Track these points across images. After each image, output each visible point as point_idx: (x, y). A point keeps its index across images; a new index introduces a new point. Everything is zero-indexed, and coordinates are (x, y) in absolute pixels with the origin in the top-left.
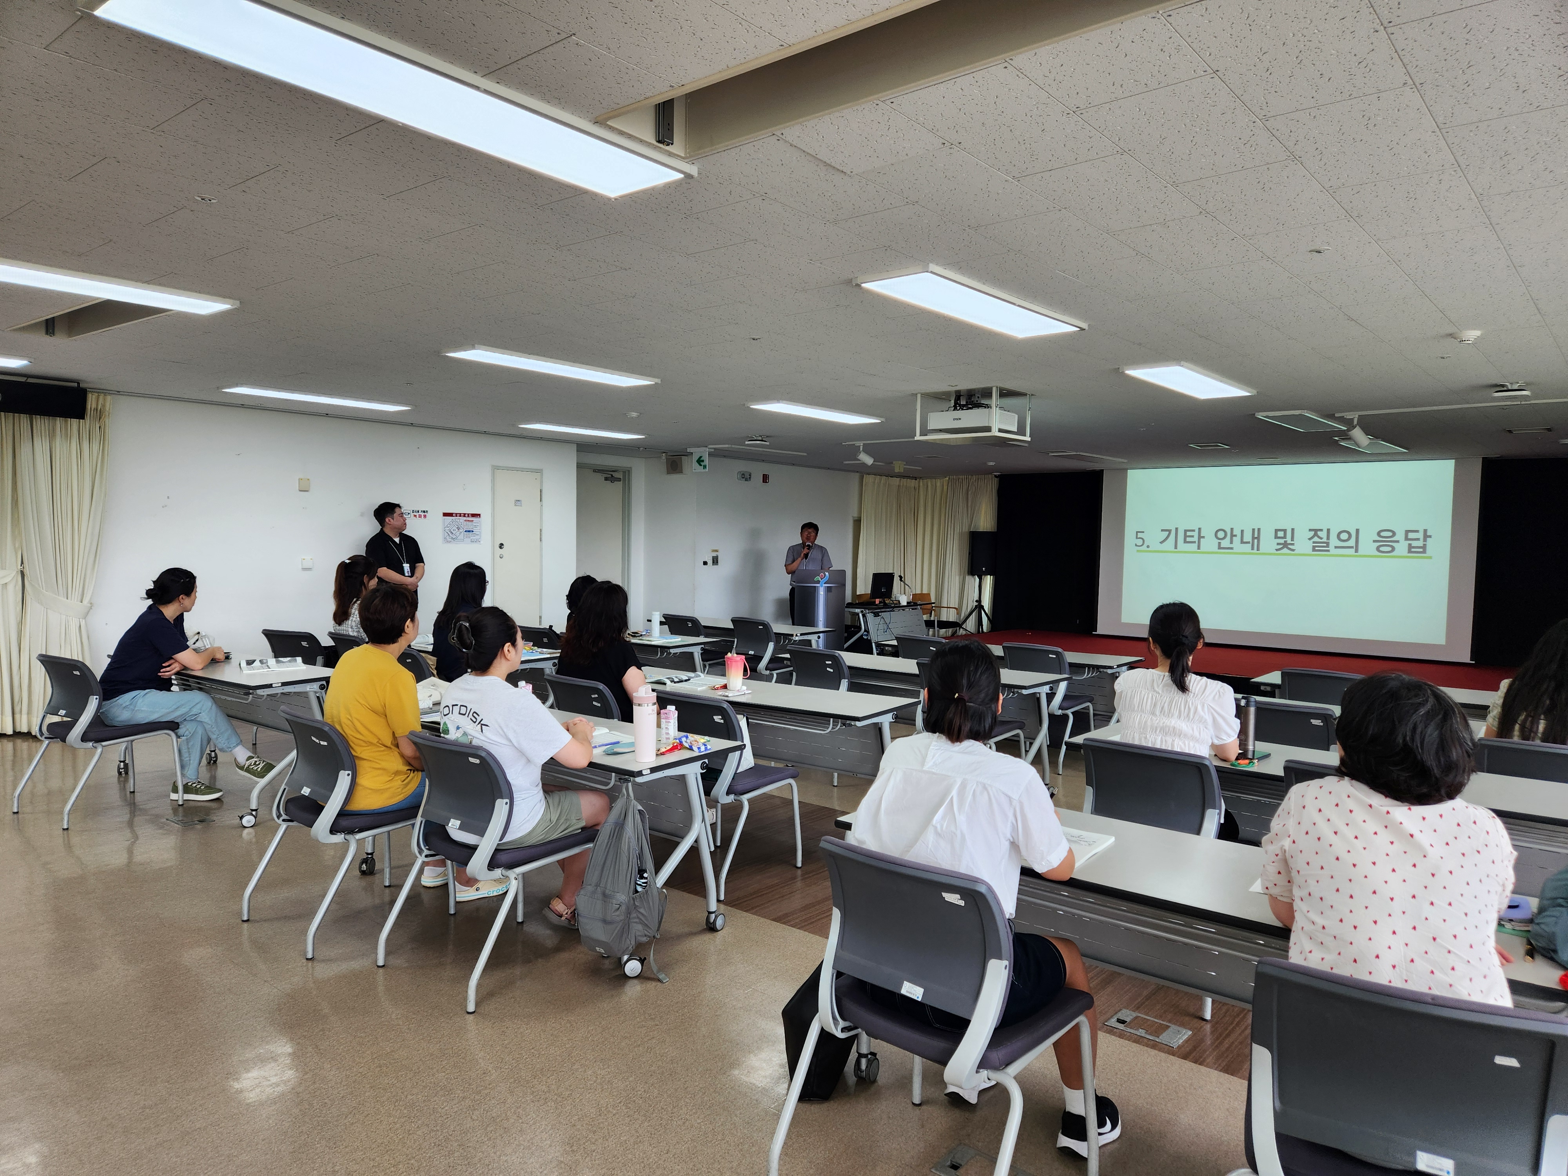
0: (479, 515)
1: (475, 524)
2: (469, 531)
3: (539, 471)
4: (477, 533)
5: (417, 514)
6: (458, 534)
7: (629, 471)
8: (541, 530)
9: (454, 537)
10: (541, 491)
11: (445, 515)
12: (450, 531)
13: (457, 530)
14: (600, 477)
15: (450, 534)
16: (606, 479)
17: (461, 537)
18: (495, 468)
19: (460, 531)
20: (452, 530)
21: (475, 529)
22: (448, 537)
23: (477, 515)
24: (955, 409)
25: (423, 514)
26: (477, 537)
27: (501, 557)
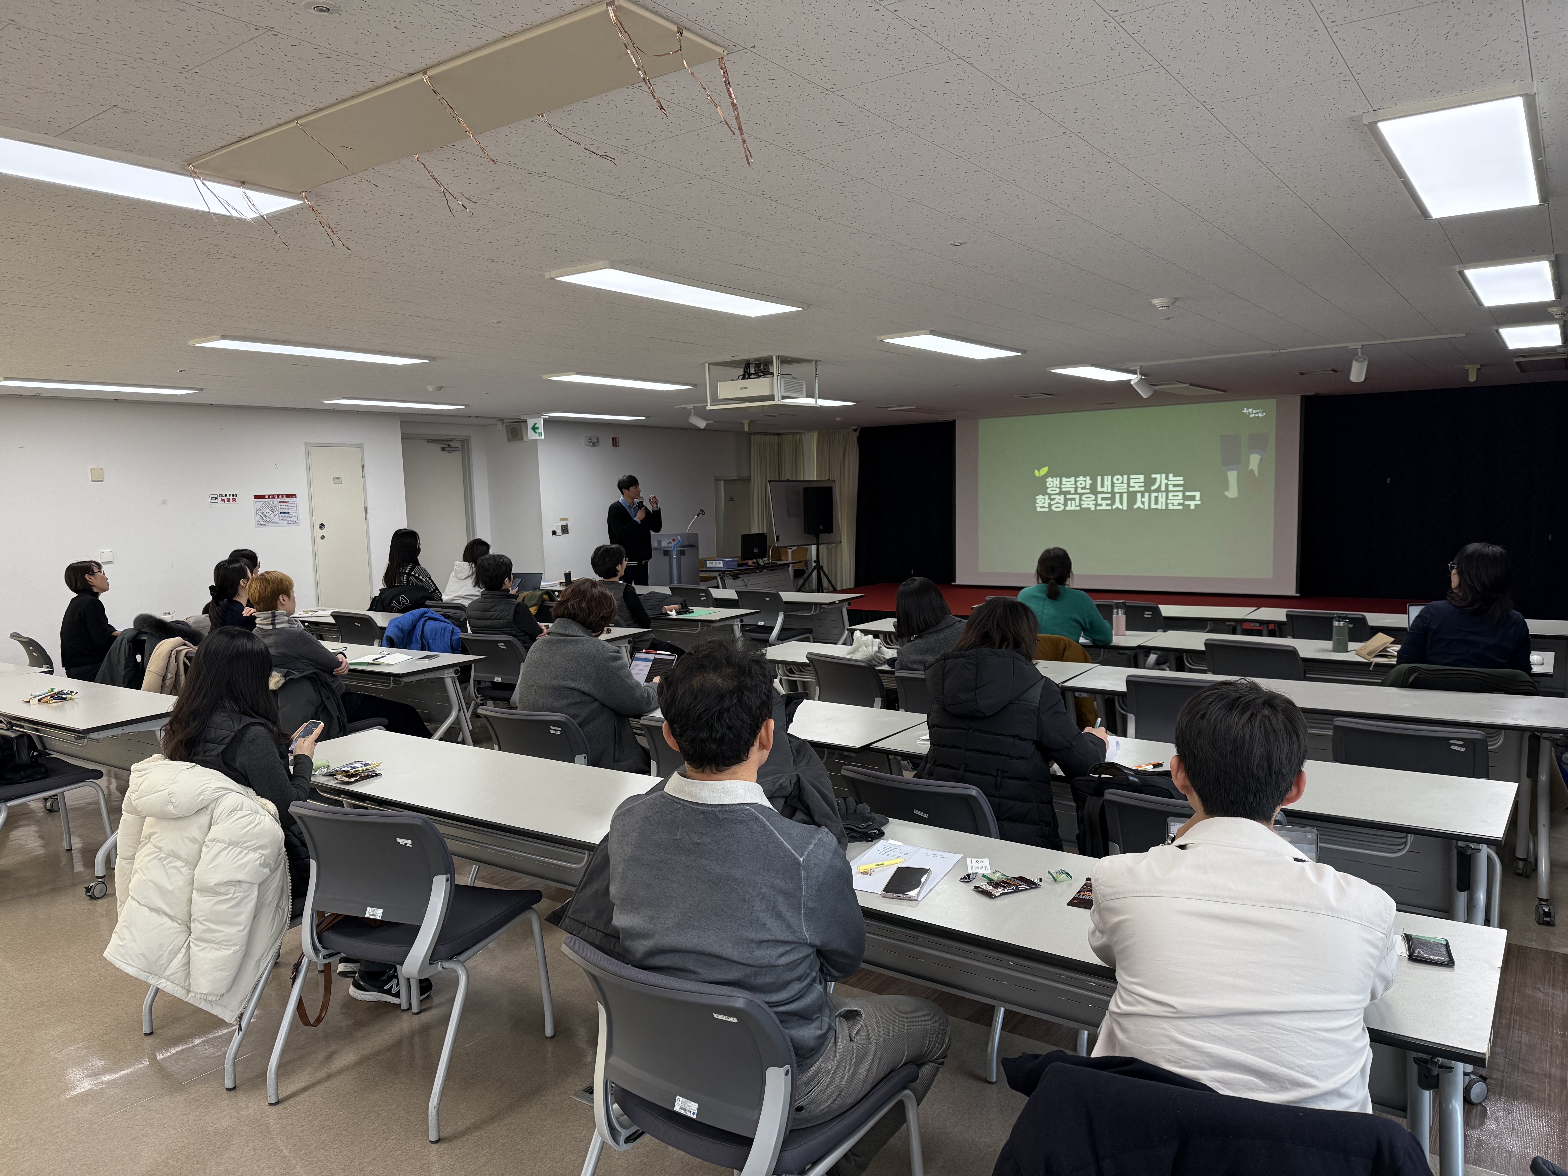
0: (295, 495)
1: (290, 505)
2: (284, 513)
3: (360, 446)
4: (294, 514)
5: (225, 498)
6: (272, 516)
7: (467, 440)
8: (366, 508)
9: (268, 520)
10: (363, 467)
11: (256, 497)
12: (263, 514)
13: (271, 512)
14: (437, 448)
15: (264, 518)
16: (443, 449)
17: (276, 519)
18: (308, 445)
19: (275, 513)
20: (265, 513)
21: (291, 511)
22: (261, 521)
24: (744, 378)
25: (231, 498)
26: (294, 518)
27: (323, 537)
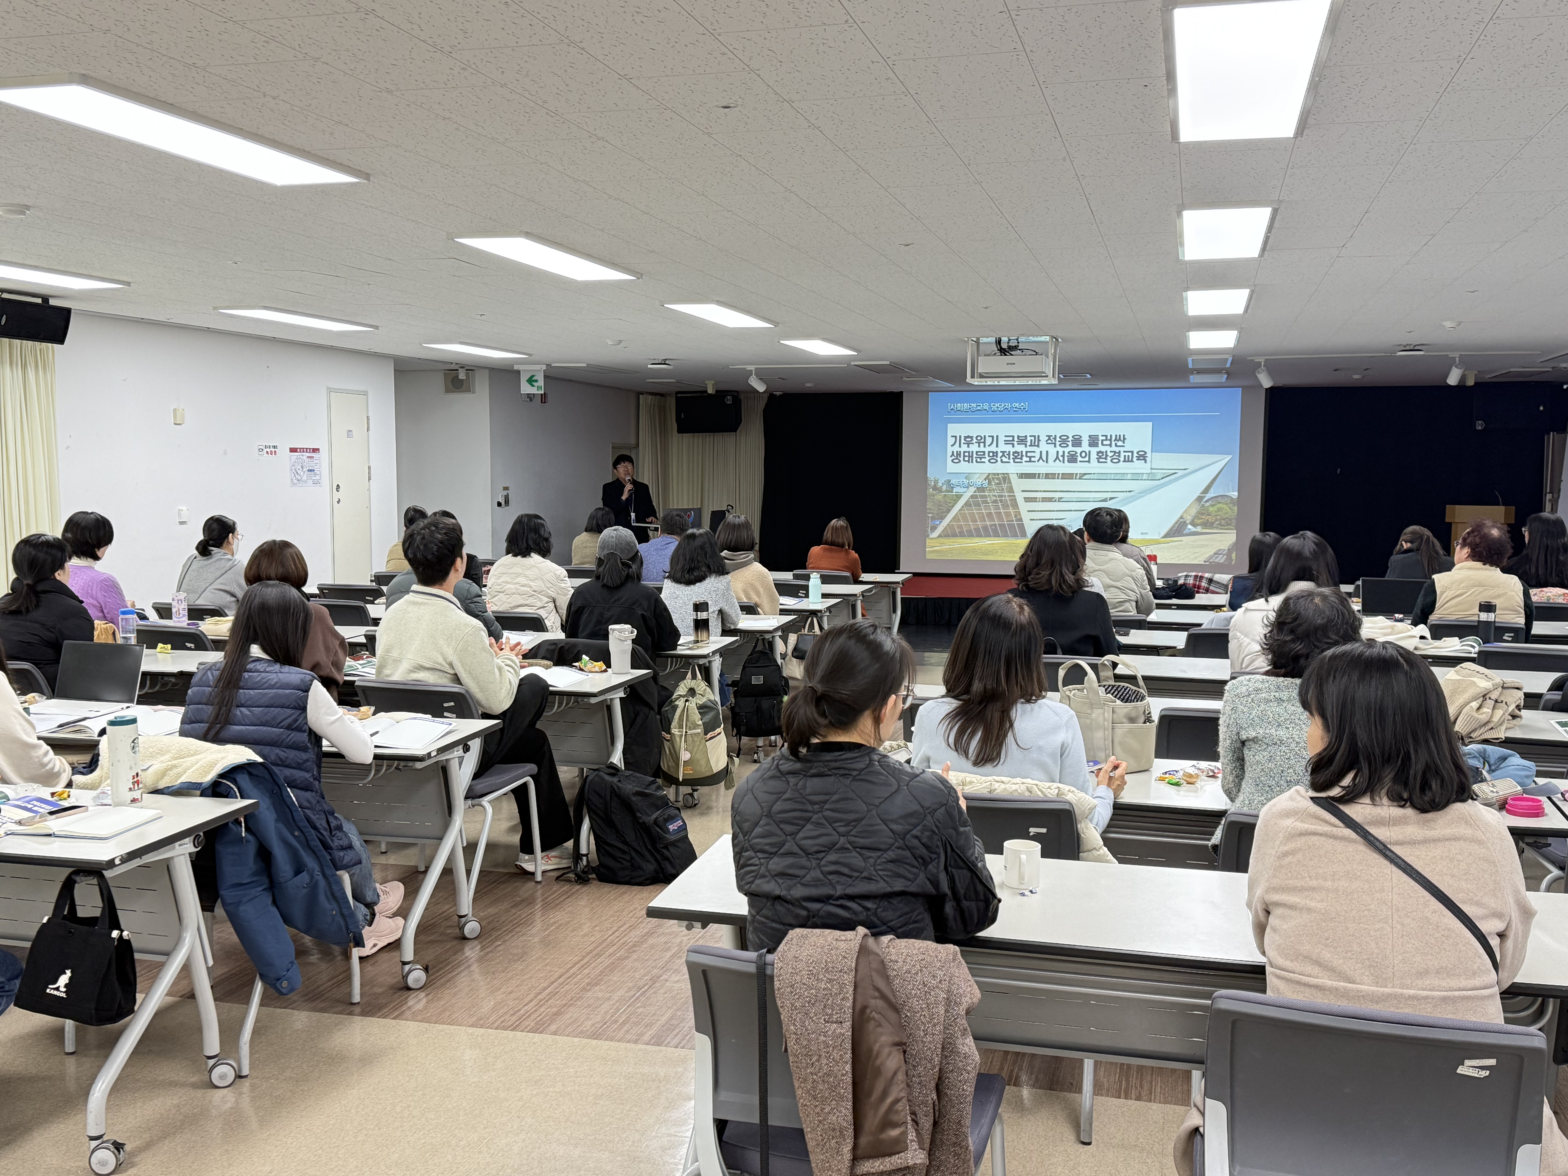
0: (318, 450)
1: (315, 462)
2: (311, 471)
3: (365, 394)
4: (317, 473)
5: (268, 450)
6: (302, 473)
8: (369, 468)
9: (300, 478)
10: (368, 418)
11: (293, 450)
12: (295, 470)
13: (301, 469)
15: (296, 475)
17: (305, 478)
18: (330, 390)
19: (304, 470)
20: (297, 470)
21: (315, 468)
22: (294, 479)
23: (315, 450)
25: (273, 450)
26: (318, 477)
27: (339, 502)
